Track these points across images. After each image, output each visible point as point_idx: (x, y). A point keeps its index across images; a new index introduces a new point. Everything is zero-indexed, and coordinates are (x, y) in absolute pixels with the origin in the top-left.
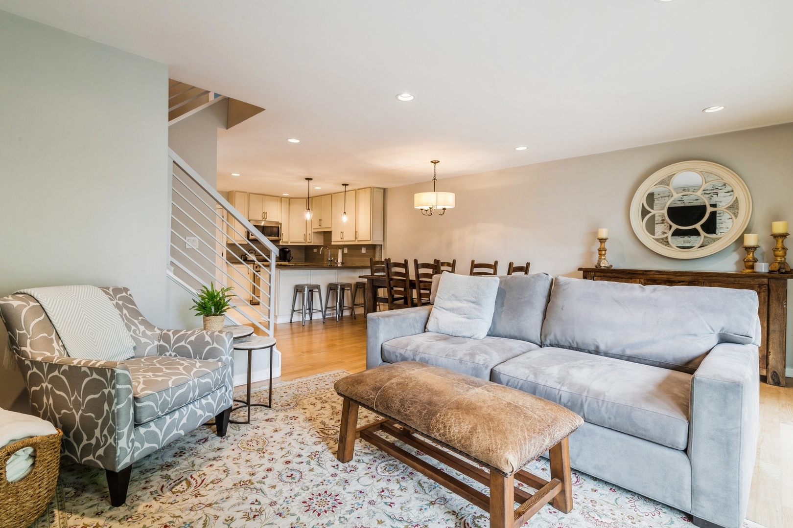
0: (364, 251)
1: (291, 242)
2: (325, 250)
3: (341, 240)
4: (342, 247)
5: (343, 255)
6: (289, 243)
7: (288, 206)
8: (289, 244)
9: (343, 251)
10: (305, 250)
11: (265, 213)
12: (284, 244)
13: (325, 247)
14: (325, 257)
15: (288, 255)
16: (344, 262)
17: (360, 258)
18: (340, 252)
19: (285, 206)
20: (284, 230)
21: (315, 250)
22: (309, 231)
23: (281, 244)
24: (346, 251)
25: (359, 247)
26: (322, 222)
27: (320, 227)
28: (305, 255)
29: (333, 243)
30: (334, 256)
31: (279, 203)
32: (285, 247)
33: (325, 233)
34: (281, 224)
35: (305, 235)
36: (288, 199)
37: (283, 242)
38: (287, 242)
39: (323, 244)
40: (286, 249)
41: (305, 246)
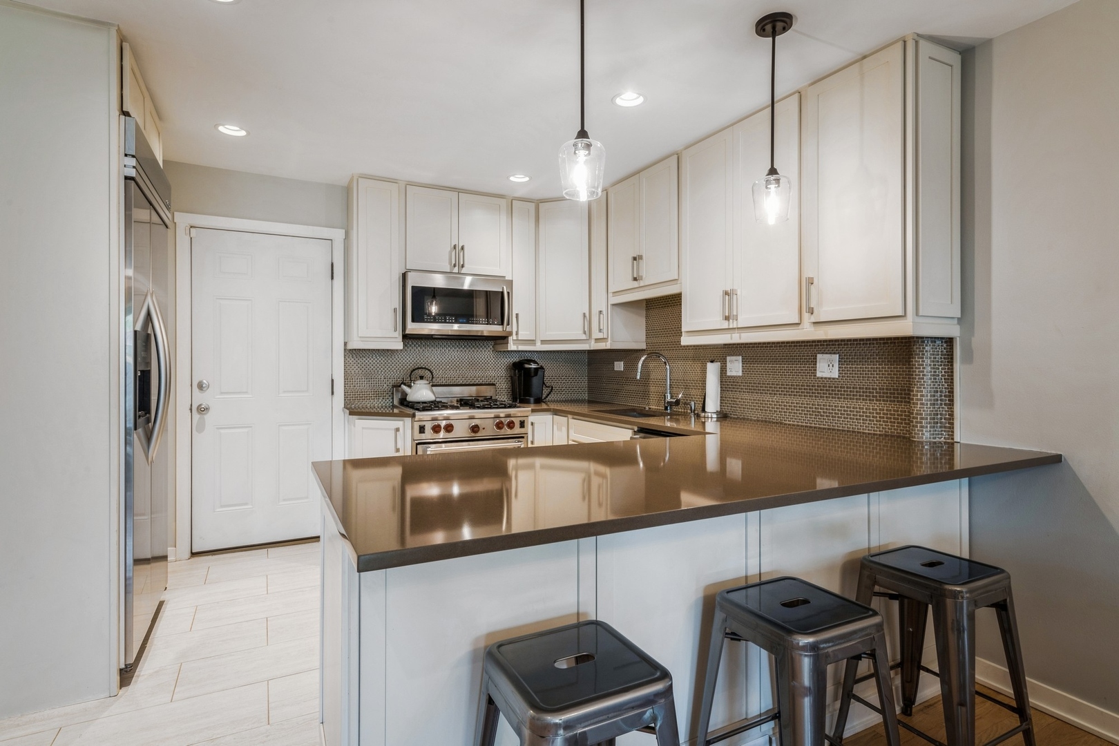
0: (828, 367)
1: (543, 342)
2: (652, 365)
3: (725, 325)
4: (721, 353)
5: (726, 383)
6: (538, 343)
7: (533, 225)
8: (539, 347)
9: (723, 370)
10: (589, 364)
11: (458, 249)
12: (521, 348)
13: (653, 354)
14: (652, 389)
15: (535, 381)
16: (727, 410)
17: (805, 400)
18: (712, 370)
19: (523, 226)
20: (519, 305)
21: (619, 366)
22: (600, 303)
23: (512, 347)
24: (735, 367)
25: (808, 350)
26: (643, 264)
27: (636, 284)
28: (590, 381)
29: (686, 341)
30: (686, 387)
31: (504, 218)
32: (528, 356)
33: (651, 305)
34: (510, 283)
35: (587, 318)
36: (532, 206)
37: (517, 341)
38: (532, 342)
39: (644, 347)
40: (529, 361)
41: (590, 352)
